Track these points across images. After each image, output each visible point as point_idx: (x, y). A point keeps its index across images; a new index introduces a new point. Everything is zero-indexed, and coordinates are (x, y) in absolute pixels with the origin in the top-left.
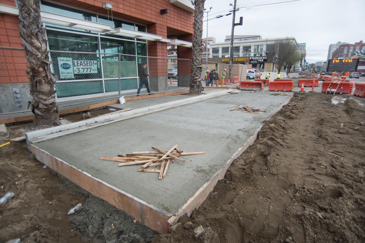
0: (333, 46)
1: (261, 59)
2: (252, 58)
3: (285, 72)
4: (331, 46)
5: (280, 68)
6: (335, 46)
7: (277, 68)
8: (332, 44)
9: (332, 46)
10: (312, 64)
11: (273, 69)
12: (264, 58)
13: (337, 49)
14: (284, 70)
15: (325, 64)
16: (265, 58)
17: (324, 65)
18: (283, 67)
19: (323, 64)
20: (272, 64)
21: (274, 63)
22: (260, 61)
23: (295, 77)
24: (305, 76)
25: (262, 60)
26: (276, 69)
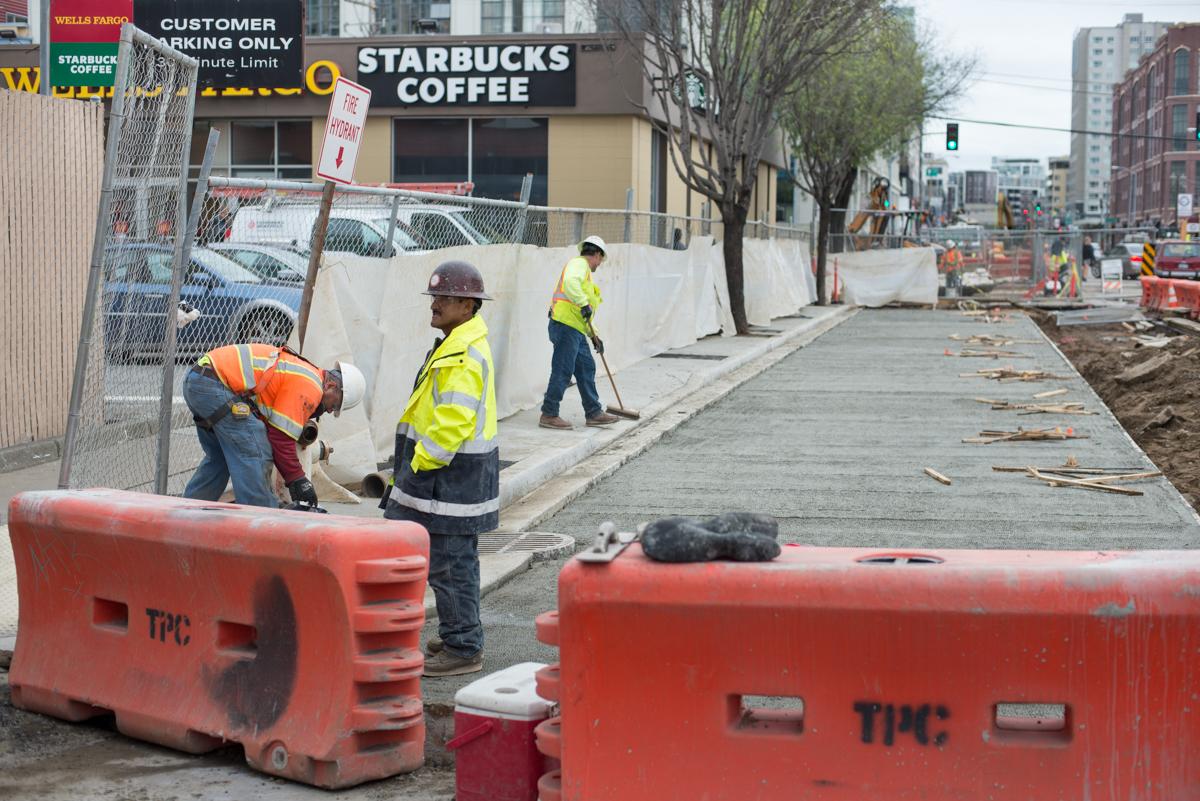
0: (1098, 39)
1: (499, 71)
2: (389, 54)
3: (801, 236)
4: (1084, 45)
5: (745, 193)
6: (1110, 39)
7: (704, 187)
8: (1089, 30)
9: (1093, 46)
10: (970, 174)
11: (663, 207)
12: (533, 59)
13: (1145, 60)
14: (780, 217)
15: (1061, 172)
16: (545, 57)
17: (1056, 183)
18: (767, 187)
19: (1048, 172)
20: (641, 139)
21: (661, 134)
22: (483, 98)
23: (908, 296)
24: (985, 281)
25: (518, 90)
26: (698, 199)
